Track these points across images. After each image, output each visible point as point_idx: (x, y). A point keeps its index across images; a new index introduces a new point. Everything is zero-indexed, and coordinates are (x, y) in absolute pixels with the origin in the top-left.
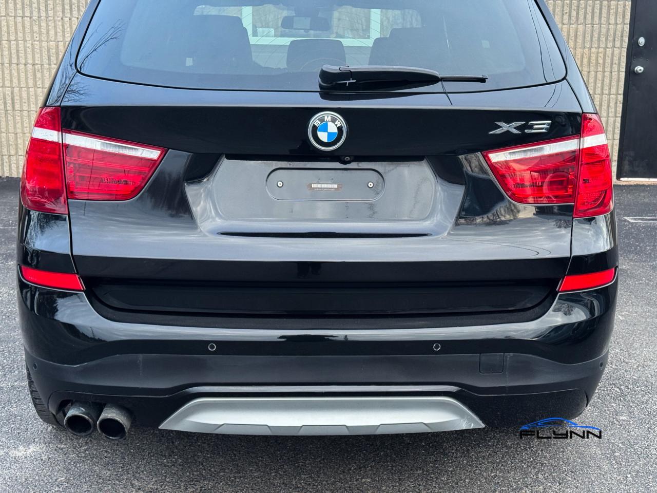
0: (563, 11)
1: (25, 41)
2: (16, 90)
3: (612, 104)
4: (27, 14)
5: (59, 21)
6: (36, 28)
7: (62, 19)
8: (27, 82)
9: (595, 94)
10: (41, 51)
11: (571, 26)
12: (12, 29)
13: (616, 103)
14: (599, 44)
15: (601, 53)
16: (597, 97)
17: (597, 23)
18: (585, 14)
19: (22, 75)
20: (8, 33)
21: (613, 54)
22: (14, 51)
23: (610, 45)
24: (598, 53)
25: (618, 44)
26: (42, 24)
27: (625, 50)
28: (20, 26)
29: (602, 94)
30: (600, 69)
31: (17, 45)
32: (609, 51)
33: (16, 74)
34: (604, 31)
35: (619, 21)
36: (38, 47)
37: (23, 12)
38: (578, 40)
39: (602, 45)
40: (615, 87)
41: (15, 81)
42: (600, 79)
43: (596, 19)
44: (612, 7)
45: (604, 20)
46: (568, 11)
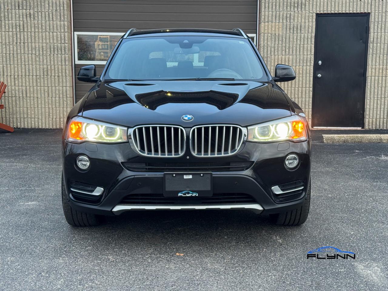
0: (282, 49)
1: (32, 65)
2: (28, 88)
3: (307, 92)
4: (34, 53)
5: (48, 56)
6: (38, 59)
7: (50, 55)
8: (33, 84)
10: (40, 70)
11: (286, 56)
12: (27, 60)
13: (309, 91)
14: (300, 64)
15: (301, 68)
18: (293, 50)
19: (31, 81)
20: (25, 61)
21: (306, 69)
22: (27, 70)
23: (305, 64)
24: (299, 68)
25: (308, 64)
26: (40, 57)
27: (312, 67)
28: (30, 58)
29: (302, 87)
30: (301, 76)
31: (29, 67)
32: (305, 68)
33: (28, 80)
34: (302, 58)
35: (309, 53)
36: (38, 68)
37: (32, 52)
38: (290, 63)
39: (301, 65)
40: (308, 84)
41: (28, 83)
42: (301, 80)
43: (298, 53)
44: (305, 47)
45: (301, 53)
46: (284, 49)
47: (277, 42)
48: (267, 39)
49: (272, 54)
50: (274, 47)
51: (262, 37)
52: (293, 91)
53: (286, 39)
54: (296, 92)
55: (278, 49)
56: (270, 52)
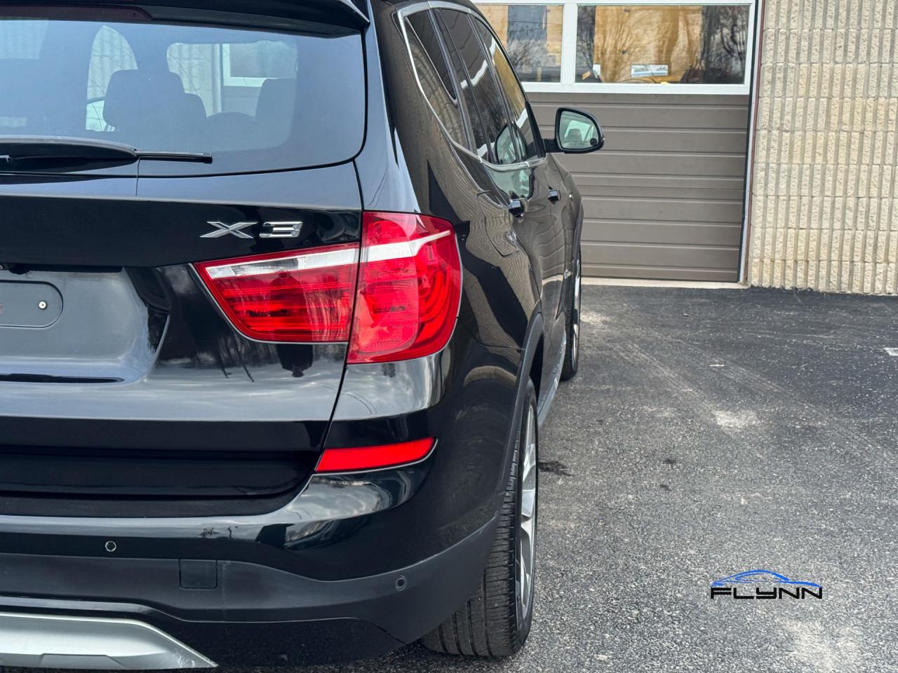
0: (835, 43)
9: (873, 164)
11: (847, 65)
14: (890, 92)
15: (893, 104)
16: (887, 169)
17: (888, 61)
18: (869, 47)
24: (889, 104)
30: (891, 127)
34: (896, 72)
38: (858, 86)
39: (895, 93)
43: (886, 56)
45: (896, 57)
46: (842, 44)
47: (819, 23)
48: (789, 12)
49: (803, 57)
50: (811, 38)
51: (774, 7)
52: (864, 176)
53: (848, 11)
54: (873, 180)
55: (822, 44)
56: (795, 52)
